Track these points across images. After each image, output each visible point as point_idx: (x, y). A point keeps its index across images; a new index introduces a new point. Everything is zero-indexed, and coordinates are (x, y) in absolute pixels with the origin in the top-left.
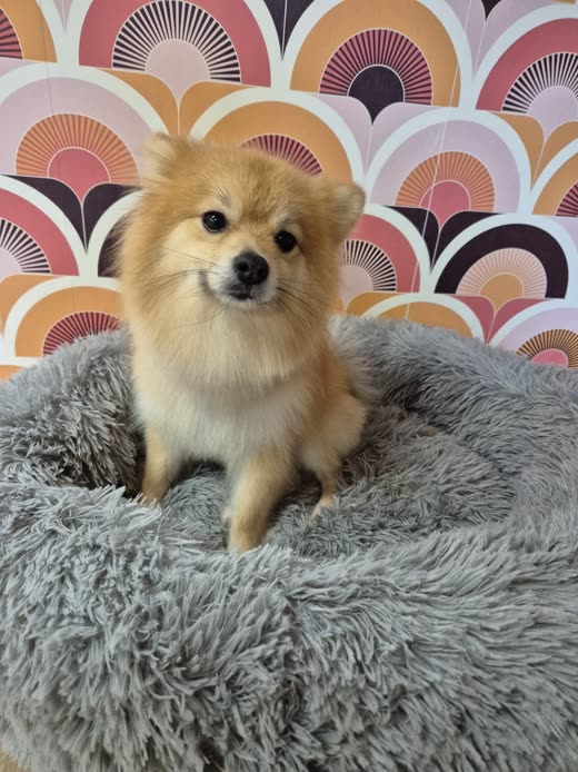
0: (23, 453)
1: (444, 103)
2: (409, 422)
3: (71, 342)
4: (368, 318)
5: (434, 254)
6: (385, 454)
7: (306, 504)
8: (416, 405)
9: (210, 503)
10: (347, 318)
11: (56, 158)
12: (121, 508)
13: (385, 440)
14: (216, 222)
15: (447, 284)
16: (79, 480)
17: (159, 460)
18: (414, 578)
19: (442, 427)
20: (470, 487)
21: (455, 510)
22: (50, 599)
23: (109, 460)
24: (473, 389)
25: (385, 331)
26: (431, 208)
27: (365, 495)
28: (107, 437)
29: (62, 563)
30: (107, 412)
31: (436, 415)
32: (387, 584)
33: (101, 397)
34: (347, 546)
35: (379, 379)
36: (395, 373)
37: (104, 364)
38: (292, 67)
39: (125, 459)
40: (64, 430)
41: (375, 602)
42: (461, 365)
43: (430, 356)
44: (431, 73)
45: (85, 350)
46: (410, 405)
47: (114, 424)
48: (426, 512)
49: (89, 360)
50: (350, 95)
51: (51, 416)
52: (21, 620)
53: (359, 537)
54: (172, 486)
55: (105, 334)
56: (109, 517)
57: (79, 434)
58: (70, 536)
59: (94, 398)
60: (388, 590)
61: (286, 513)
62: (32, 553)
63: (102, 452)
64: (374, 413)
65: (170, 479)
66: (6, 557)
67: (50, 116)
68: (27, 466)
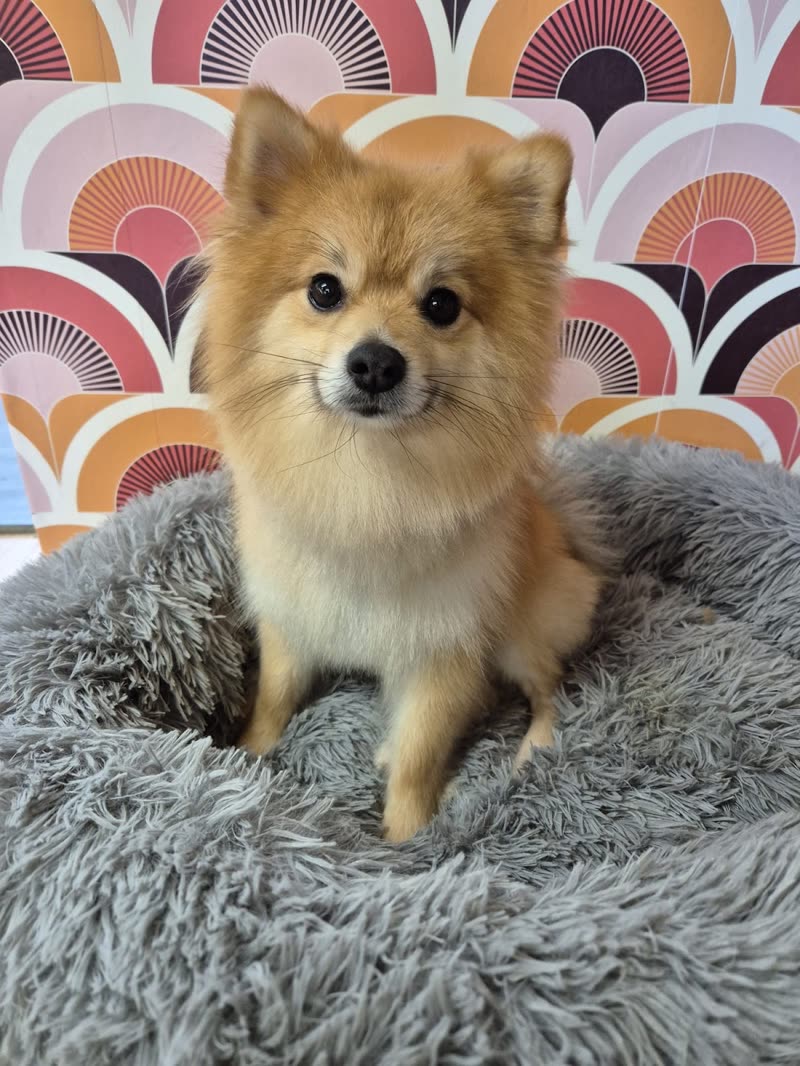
0: (65, 671)
1: (710, 98)
2: (670, 601)
3: (149, 492)
4: (596, 438)
5: (698, 335)
6: (633, 655)
7: (507, 737)
8: (678, 573)
9: (355, 737)
10: (563, 439)
11: (126, 222)
12: (201, 778)
13: (632, 632)
14: (328, 294)
15: (721, 379)
16: (154, 710)
17: (278, 671)
18: (723, 939)
19: (723, 607)
20: (784, 715)
21: (761, 757)
22: (75, 956)
23: (201, 674)
24: (777, 547)
25: (623, 456)
26: (692, 263)
27: (604, 726)
28: (198, 639)
29: (97, 886)
30: (199, 598)
31: (712, 590)
32: (670, 950)
33: (189, 574)
34: (580, 819)
35: (619, 532)
36: (642, 523)
37: (195, 523)
38: (469, 58)
39: (228, 669)
40: (131, 631)
41: (651, 988)
42: (754, 509)
43: (699, 495)
44: (687, 54)
45: (168, 503)
46: (670, 572)
47: (209, 617)
48: (710, 759)
49: (173, 519)
50: (559, 97)
51: (113, 609)
52: (25, 993)
53: (599, 804)
54: (299, 709)
55: (198, 477)
56: (180, 797)
57: (155, 635)
58: (116, 829)
59: (180, 578)
60: (676, 965)
61: (475, 754)
62: (53, 863)
63: (191, 661)
64: (609, 586)
65: (297, 696)
66: (12, 870)
67: (114, 161)
68: (69, 695)
